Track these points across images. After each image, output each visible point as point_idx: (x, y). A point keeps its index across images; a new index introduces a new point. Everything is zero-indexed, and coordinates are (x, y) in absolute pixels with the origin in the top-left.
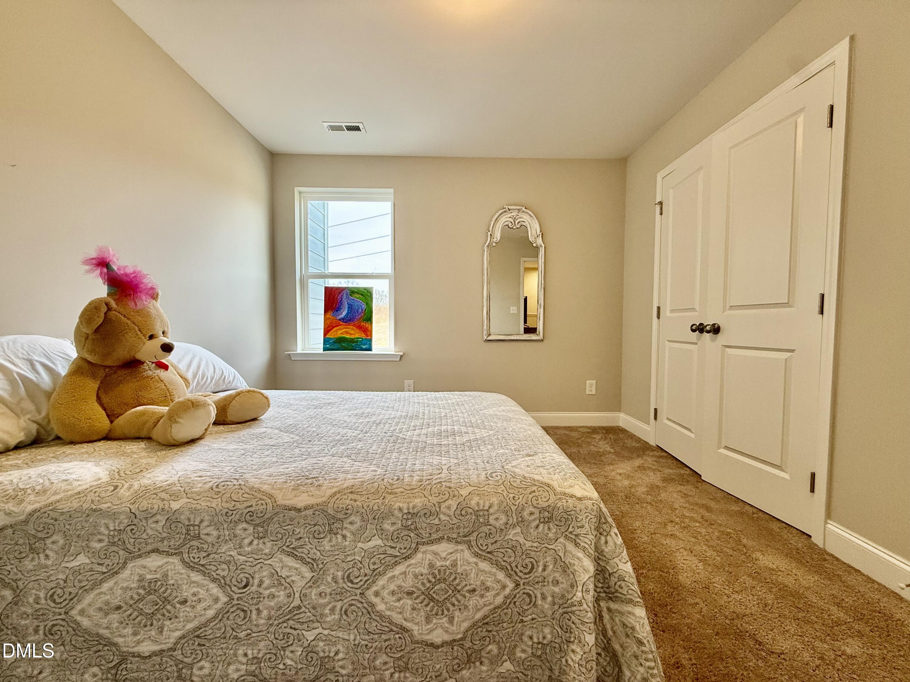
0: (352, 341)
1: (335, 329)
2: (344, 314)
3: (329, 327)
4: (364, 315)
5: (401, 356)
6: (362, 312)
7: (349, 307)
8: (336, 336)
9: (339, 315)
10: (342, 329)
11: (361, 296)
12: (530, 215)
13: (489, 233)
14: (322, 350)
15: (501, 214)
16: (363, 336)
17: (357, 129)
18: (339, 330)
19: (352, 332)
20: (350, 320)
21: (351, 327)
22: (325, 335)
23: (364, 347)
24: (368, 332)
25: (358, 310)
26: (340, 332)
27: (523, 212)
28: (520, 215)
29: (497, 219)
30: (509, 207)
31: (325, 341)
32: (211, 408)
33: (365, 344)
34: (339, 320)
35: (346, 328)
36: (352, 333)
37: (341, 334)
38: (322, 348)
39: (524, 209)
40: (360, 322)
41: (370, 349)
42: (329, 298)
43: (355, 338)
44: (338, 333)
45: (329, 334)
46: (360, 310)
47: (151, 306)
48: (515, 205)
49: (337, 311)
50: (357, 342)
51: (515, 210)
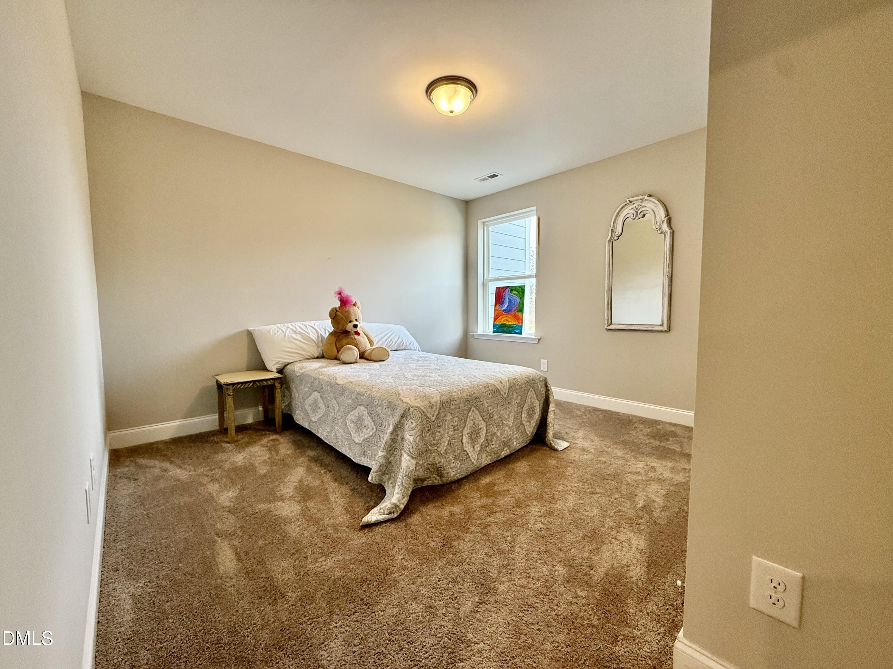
0: (510, 326)
1: (500, 318)
2: (506, 306)
3: (496, 316)
4: (518, 307)
5: (539, 340)
6: (517, 305)
7: (509, 301)
8: (501, 323)
9: (502, 307)
10: (503, 318)
11: (517, 293)
12: (654, 202)
13: (610, 229)
14: (492, 332)
15: (623, 208)
16: (517, 324)
17: (495, 176)
18: (501, 318)
19: (510, 320)
20: (509, 311)
21: (509, 316)
22: (494, 321)
23: (517, 331)
24: (520, 320)
25: (514, 303)
26: (503, 320)
27: (646, 200)
28: (643, 204)
29: (618, 213)
30: (629, 199)
31: (495, 326)
32: (355, 351)
33: (517, 330)
34: (503, 311)
35: (506, 317)
36: (510, 322)
37: (503, 321)
38: (492, 331)
39: (646, 198)
40: (515, 313)
41: (520, 333)
42: (498, 294)
43: (512, 325)
44: (502, 321)
45: (497, 321)
46: (516, 303)
47: (352, 309)
48: (636, 196)
49: (502, 304)
50: (512, 327)
51: (638, 200)
